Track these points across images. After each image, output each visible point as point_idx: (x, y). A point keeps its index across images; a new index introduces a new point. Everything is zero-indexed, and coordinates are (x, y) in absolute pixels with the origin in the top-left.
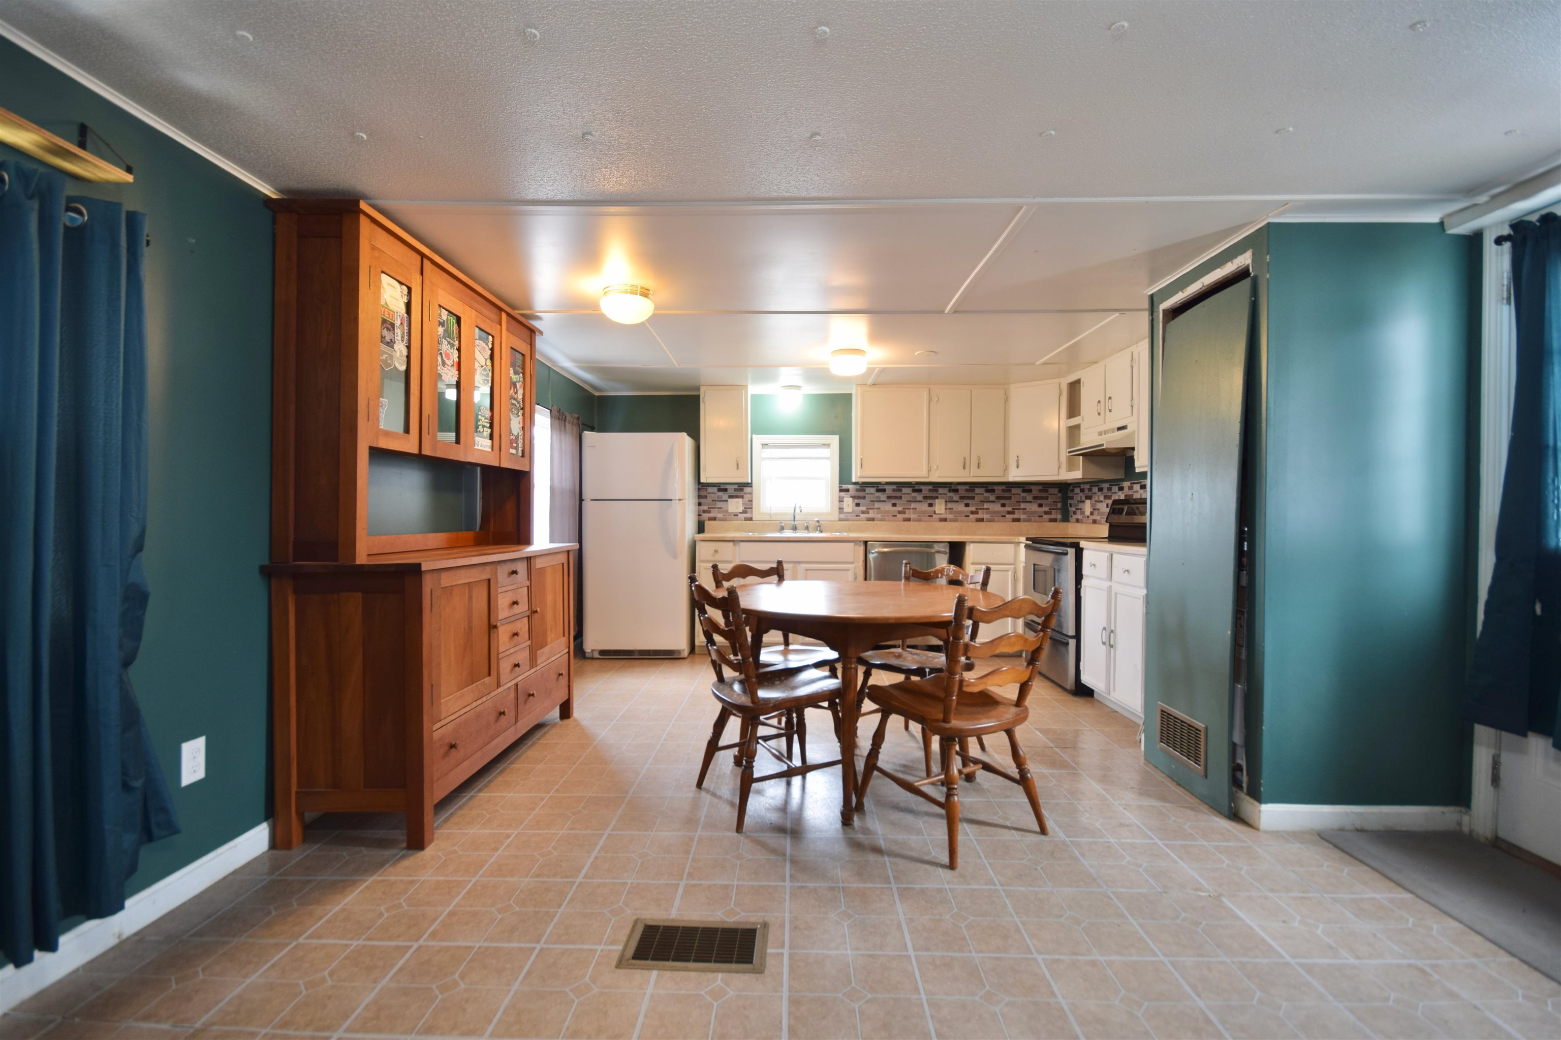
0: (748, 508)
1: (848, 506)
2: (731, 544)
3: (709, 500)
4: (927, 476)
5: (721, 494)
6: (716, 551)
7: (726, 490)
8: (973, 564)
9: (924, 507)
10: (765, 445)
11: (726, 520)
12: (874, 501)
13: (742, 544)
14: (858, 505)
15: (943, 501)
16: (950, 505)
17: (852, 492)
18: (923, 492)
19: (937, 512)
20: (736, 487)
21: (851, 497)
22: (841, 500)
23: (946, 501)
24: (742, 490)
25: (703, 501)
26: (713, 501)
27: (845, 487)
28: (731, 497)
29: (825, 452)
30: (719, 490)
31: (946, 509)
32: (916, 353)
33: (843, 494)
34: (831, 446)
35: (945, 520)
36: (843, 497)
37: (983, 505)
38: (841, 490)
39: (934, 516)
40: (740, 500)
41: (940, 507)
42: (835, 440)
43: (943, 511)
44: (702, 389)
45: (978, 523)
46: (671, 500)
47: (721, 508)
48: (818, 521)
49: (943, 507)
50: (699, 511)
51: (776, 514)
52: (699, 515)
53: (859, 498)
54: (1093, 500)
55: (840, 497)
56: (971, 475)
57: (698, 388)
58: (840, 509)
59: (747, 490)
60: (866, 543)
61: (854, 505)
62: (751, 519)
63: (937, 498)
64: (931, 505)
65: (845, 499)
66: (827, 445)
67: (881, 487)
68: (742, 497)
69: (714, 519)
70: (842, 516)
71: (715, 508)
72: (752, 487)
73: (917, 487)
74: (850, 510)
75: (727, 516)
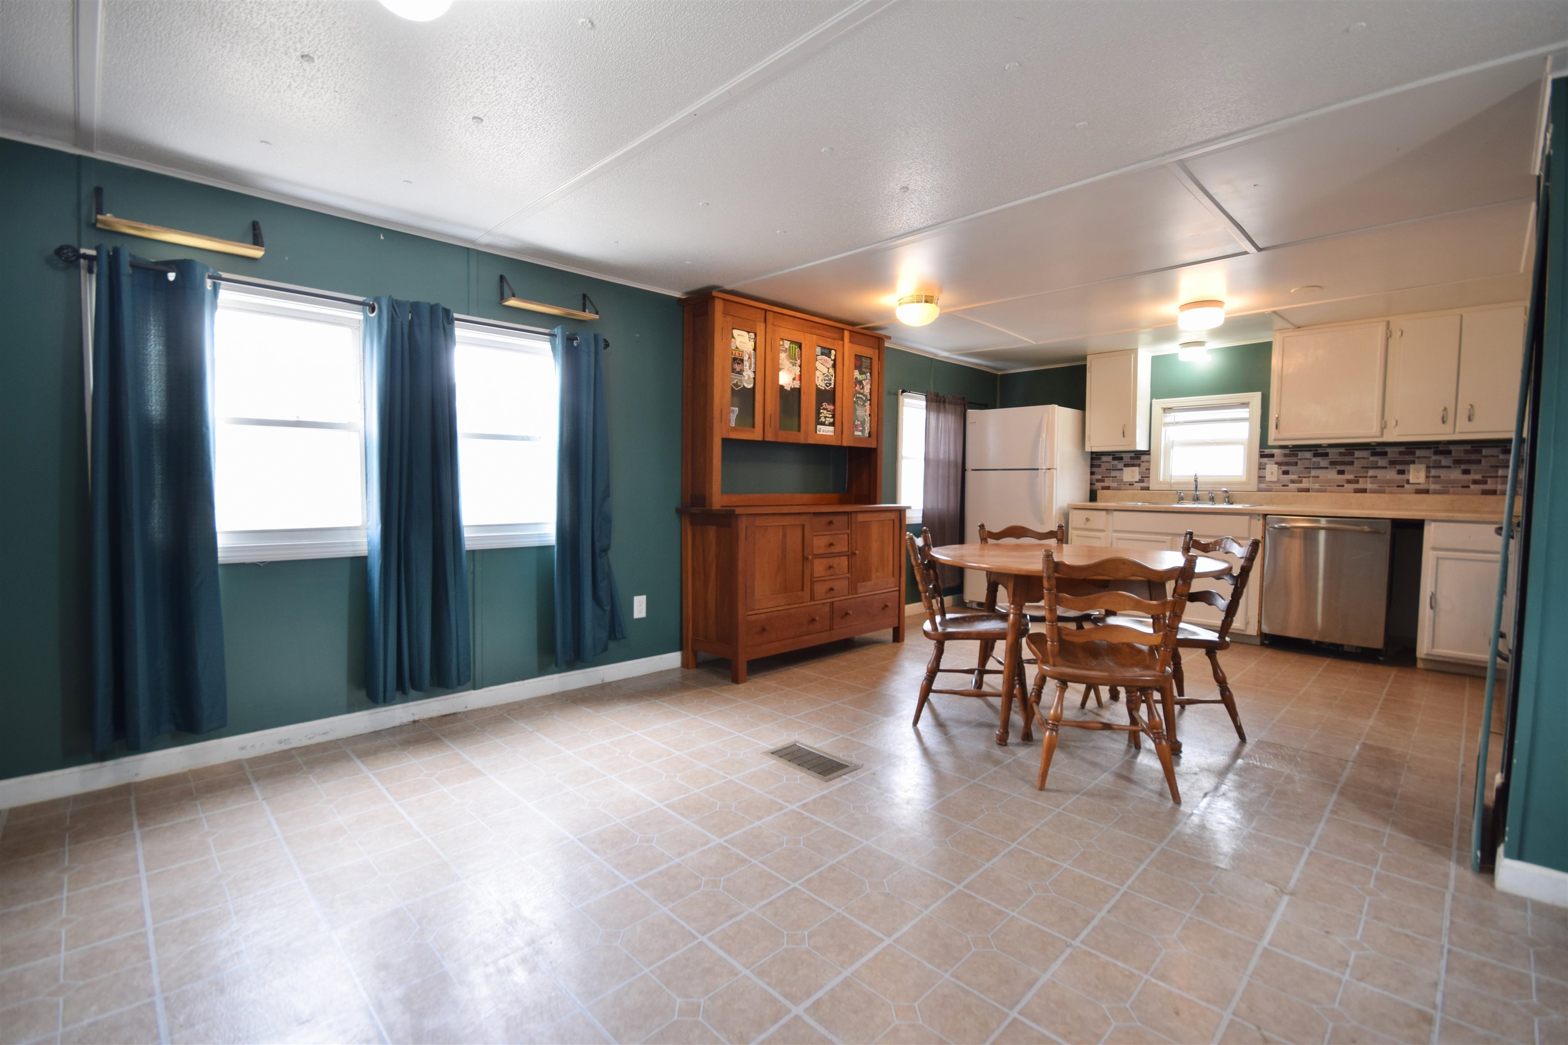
0: (1145, 477)
1: (1272, 473)
2: (1104, 513)
3: (1104, 467)
4: (1378, 434)
5: (1116, 462)
6: (1087, 520)
7: (1121, 458)
8: (1434, 549)
9: (1391, 474)
10: (1165, 410)
11: (1121, 490)
12: (1310, 468)
13: (1115, 513)
14: (1286, 473)
15: (1423, 467)
16: (1433, 472)
17: (1277, 458)
18: (1389, 455)
19: (1411, 482)
20: (1133, 455)
21: (1276, 463)
22: (1262, 467)
23: (1428, 467)
24: (1139, 458)
25: (1096, 470)
26: (1107, 470)
27: (1267, 451)
28: (1126, 465)
29: (1244, 413)
30: (1114, 459)
31: (1427, 477)
32: (1292, 291)
33: (1265, 460)
34: (1250, 405)
35: (1426, 492)
36: (1266, 464)
37: (1497, 472)
38: (1262, 456)
40: (1137, 469)
41: (1417, 475)
42: (1255, 398)
43: (1422, 480)
44: (1089, 358)
45: (1483, 497)
46: (1038, 469)
47: (1116, 477)
48: (1226, 492)
49: (1423, 474)
50: (1091, 480)
51: (1178, 483)
52: (1092, 484)
53: (1287, 464)
55: (1260, 464)
56: (1457, 430)
57: (1084, 358)
58: (1259, 477)
59: (1144, 458)
60: (1265, 516)
61: (1281, 471)
62: (1148, 489)
63: (1413, 462)
64: (1401, 472)
65: (1268, 466)
66: (1245, 405)
67: (1320, 451)
68: (1139, 465)
69: (1108, 488)
70: (1263, 486)
71: (1110, 477)
72: (1150, 454)
73: (1379, 450)
74: (1274, 478)
75: (1122, 486)
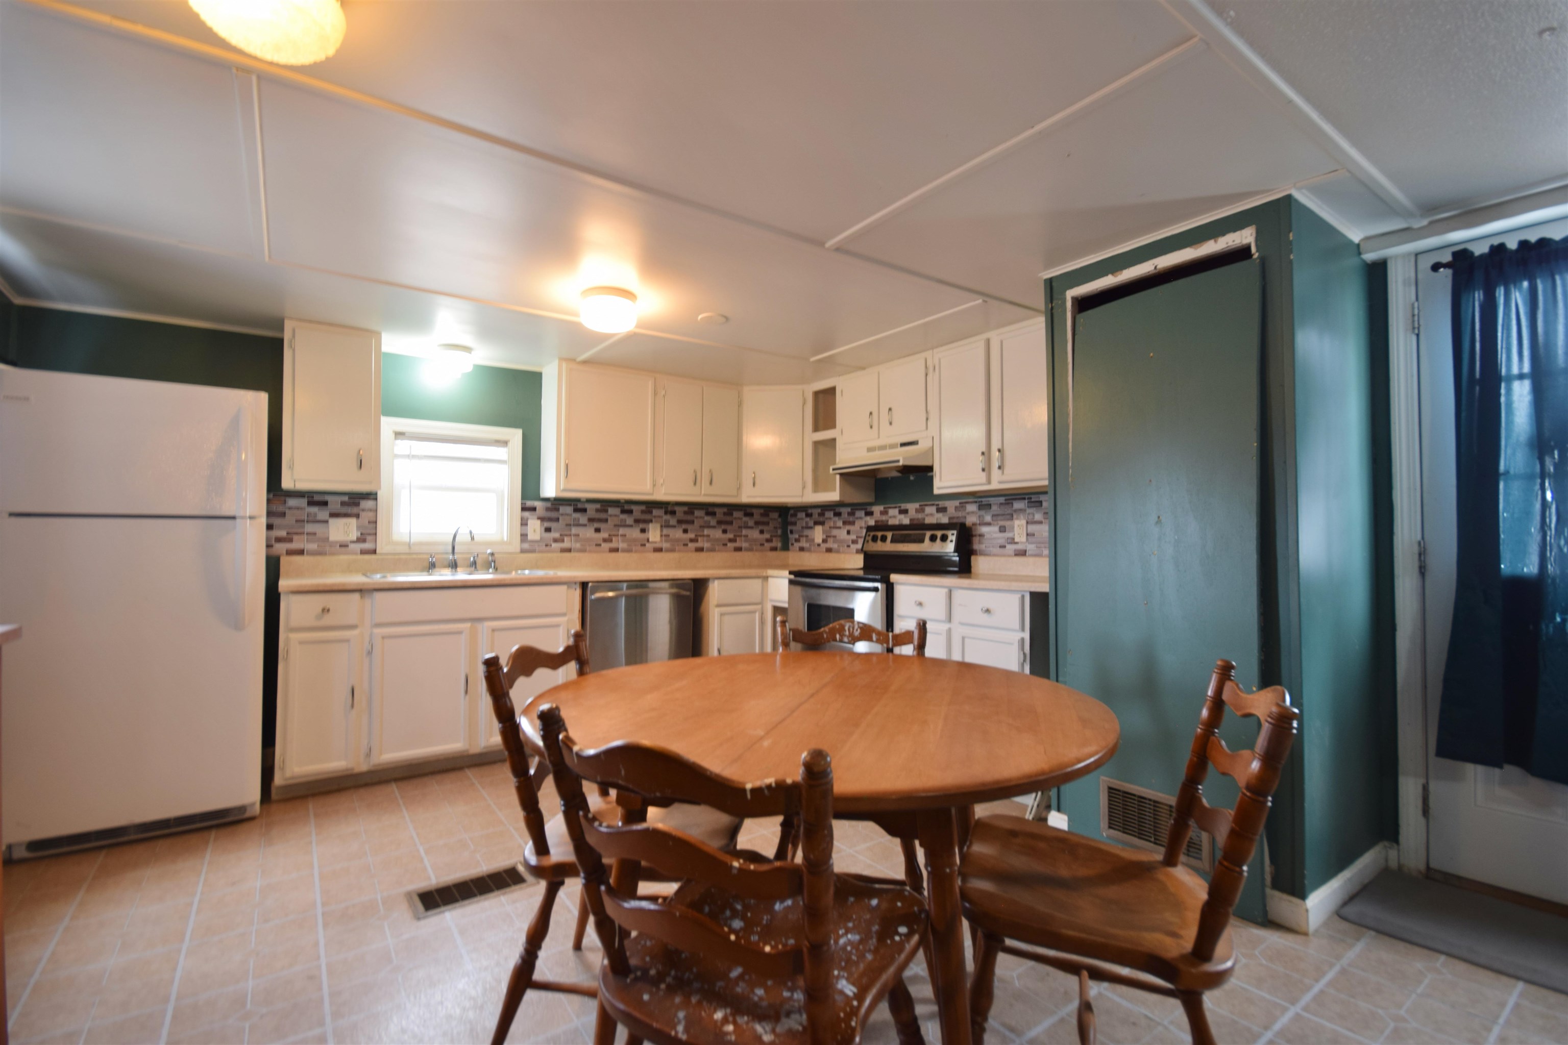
0: (369, 533)
1: (534, 531)
2: (356, 596)
3: (290, 519)
4: (651, 492)
5: (314, 510)
6: (325, 611)
7: (325, 503)
8: (718, 606)
9: (635, 533)
10: (399, 435)
11: (324, 554)
12: (571, 525)
13: (378, 596)
14: (548, 530)
15: (658, 526)
16: (665, 531)
17: (541, 511)
18: (635, 513)
19: (650, 540)
20: (346, 499)
21: (539, 518)
22: (524, 523)
23: (661, 526)
24: (358, 504)
25: (276, 521)
26: (297, 521)
27: (529, 503)
28: (334, 515)
29: (500, 453)
30: (311, 503)
31: (661, 536)
32: (700, 317)
33: (527, 514)
34: (510, 444)
35: (659, 550)
36: (527, 519)
37: (703, 531)
38: (524, 509)
39: (647, 545)
40: (353, 521)
41: (654, 534)
42: (516, 436)
43: (658, 538)
44: (288, 326)
46: (234, 518)
47: (315, 534)
48: (492, 554)
49: (658, 533)
50: (268, 539)
51: (421, 544)
52: (269, 546)
53: (550, 520)
54: (827, 526)
55: (522, 519)
56: (703, 492)
57: (279, 325)
58: (522, 535)
59: (367, 504)
60: (584, 585)
61: (543, 529)
62: (374, 552)
63: (651, 521)
64: (643, 531)
65: (530, 522)
66: (505, 443)
67: (580, 506)
68: (357, 516)
69: (301, 552)
70: (526, 546)
71: (303, 533)
72: (376, 499)
73: (626, 507)
74: (537, 537)
75: (325, 548)
